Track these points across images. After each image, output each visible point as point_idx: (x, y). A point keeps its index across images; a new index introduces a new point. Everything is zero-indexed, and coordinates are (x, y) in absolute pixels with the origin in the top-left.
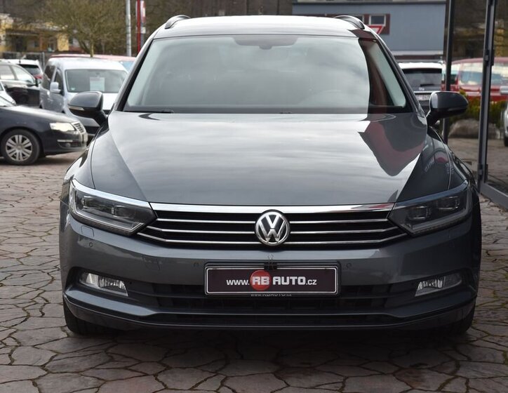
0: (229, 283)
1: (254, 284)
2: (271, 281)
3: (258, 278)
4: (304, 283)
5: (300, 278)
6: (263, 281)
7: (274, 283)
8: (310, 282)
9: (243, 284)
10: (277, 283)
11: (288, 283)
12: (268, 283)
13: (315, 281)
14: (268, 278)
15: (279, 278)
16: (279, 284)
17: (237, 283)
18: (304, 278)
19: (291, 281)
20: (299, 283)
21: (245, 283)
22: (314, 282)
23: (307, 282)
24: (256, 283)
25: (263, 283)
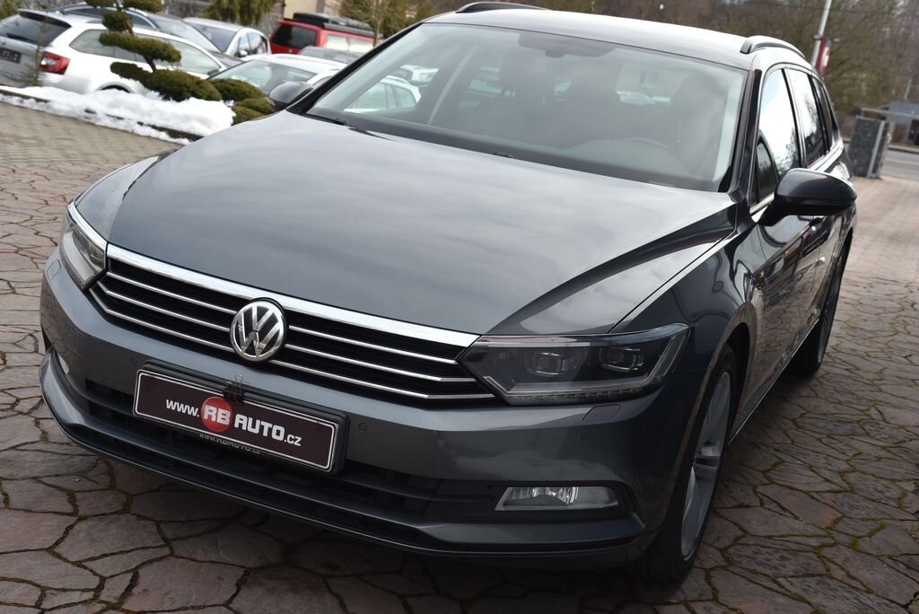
0: (170, 405)
1: (206, 417)
2: (233, 420)
3: (214, 409)
4: (281, 438)
5: (276, 428)
6: (220, 416)
7: (236, 425)
8: (291, 439)
9: (189, 413)
10: (241, 425)
11: (256, 431)
12: (227, 422)
13: (300, 439)
14: (228, 414)
15: (245, 418)
16: (244, 428)
17: (182, 408)
18: (282, 430)
19: (262, 428)
20: (274, 436)
21: (193, 411)
22: (297, 442)
23: (285, 437)
24: (210, 417)
25: (219, 421)
